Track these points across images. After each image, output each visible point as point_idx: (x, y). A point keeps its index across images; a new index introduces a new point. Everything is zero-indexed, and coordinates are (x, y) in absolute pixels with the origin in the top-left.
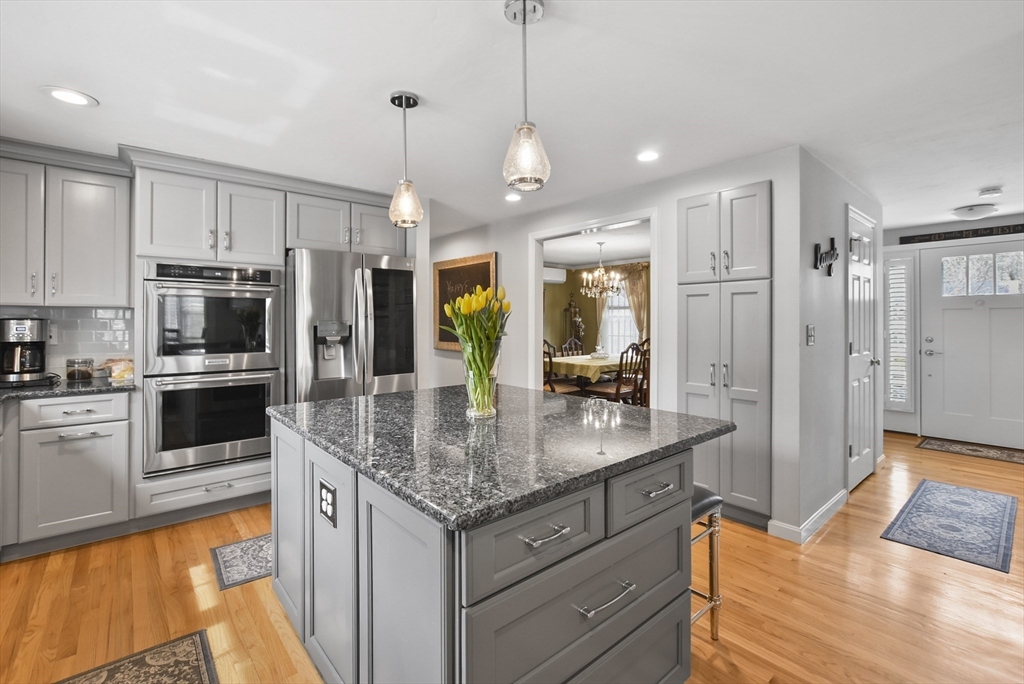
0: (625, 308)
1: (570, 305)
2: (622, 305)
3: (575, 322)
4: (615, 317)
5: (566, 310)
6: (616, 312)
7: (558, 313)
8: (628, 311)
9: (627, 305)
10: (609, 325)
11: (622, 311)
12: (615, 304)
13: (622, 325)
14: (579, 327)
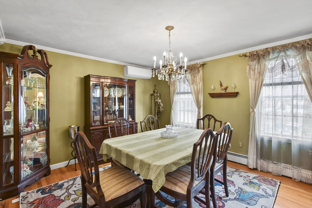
0: (188, 93)
1: (154, 92)
2: (186, 91)
3: (157, 102)
4: (182, 99)
5: (152, 95)
6: (182, 96)
7: (148, 97)
8: (190, 95)
9: (190, 91)
10: (179, 104)
11: (186, 95)
12: (182, 91)
13: (186, 105)
14: (159, 105)
